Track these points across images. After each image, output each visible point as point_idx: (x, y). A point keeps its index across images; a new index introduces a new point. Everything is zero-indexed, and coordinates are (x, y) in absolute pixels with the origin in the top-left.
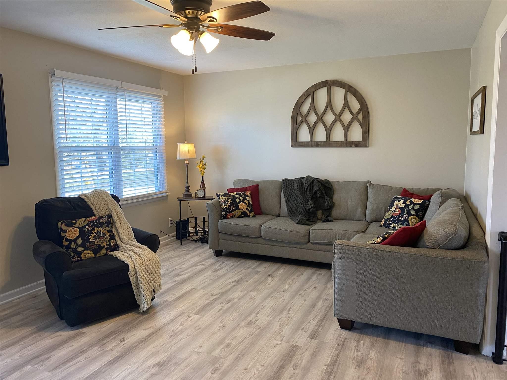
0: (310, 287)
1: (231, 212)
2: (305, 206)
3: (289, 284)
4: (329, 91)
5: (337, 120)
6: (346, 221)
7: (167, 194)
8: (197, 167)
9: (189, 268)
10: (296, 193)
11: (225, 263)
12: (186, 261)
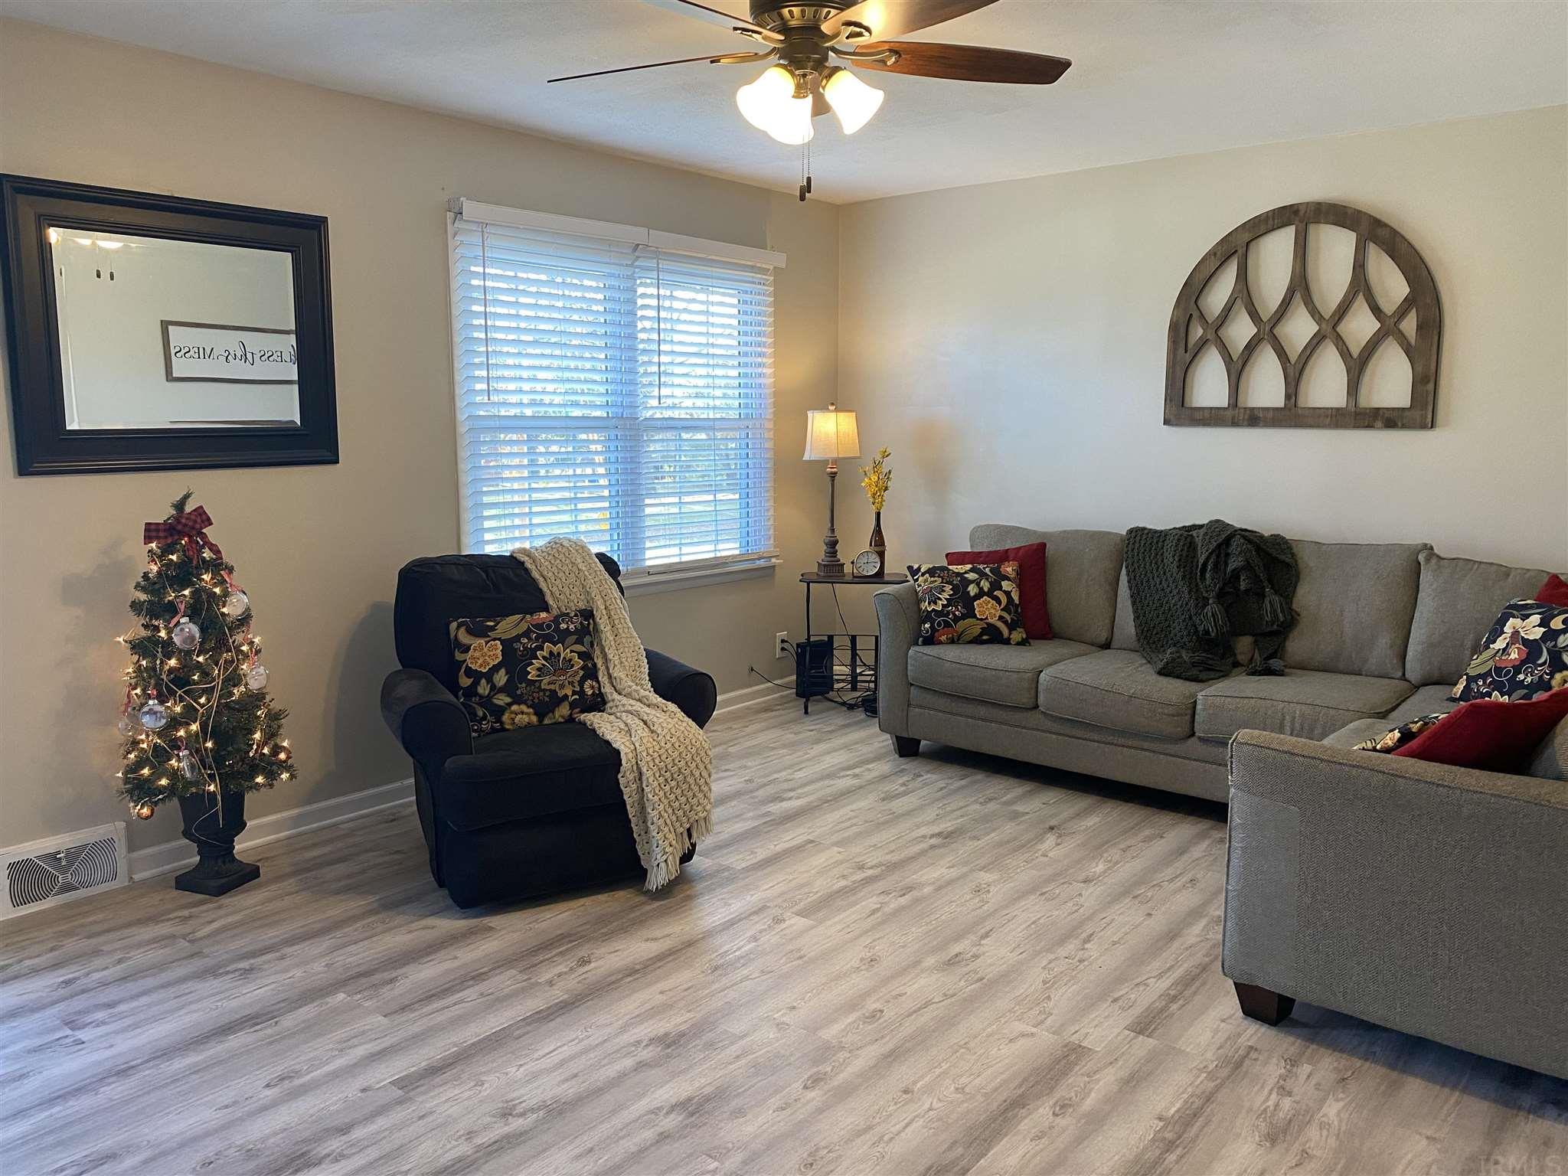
0: (1176, 877)
1: (947, 625)
2: (1194, 618)
3: (1110, 861)
4: (1301, 238)
5: (1324, 337)
6: (1334, 676)
7: (773, 560)
8: (863, 484)
9: (812, 782)
10: (1168, 575)
11: (921, 779)
12: (808, 760)
